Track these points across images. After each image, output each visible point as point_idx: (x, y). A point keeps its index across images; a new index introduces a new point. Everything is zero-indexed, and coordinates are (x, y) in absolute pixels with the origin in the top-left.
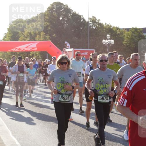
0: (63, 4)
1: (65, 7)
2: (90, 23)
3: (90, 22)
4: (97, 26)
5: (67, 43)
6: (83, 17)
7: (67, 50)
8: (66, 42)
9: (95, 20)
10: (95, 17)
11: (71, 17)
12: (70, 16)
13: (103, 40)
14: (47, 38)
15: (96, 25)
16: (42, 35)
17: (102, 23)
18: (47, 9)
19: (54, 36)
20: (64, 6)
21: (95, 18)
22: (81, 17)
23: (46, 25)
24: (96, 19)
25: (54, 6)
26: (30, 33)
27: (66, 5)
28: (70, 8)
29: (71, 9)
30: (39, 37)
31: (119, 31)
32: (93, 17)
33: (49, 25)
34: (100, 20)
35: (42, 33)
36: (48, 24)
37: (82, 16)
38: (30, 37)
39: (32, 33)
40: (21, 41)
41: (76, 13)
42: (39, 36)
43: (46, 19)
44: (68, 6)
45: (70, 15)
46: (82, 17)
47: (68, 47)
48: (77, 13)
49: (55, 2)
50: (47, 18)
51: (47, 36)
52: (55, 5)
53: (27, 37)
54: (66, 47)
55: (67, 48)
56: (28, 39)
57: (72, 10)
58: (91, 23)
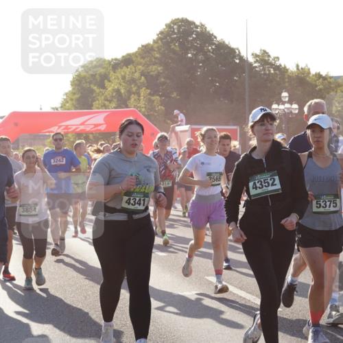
0: (193, 23)
1: (198, 30)
2: (254, 65)
3: (255, 62)
4: (272, 72)
5: (178, 114)
6: (239, 52)
7: (178, 129)
8: (176, 112)
9: (267, 58)
10: (267, 51)
11: (212, 53)
12: (211, 51)
13: (272, 104)
14: (156, 102)
15: (269, 71)
16: (142, 94)
17: (283, 66)
18: (158, 35)
19: (173, 96)
20: (197, 27)
21: (267, 53)
22: (235, 52)
23: (156, 72)
24: (269, 56)
25: (174, 29)
26: (118, 91)
27: (202, 25)
28: (211, 33)
29: (212, 35)
30: (135, 100)
31: (322, 83)
32: (261, 50)
33: (161, 71)
34: (278, 58)
35: (143, 92)
36: (159, 69)
37: (238, 49)
38: (118, 100)
39: (123, 91)
40: (98, 108)
41: (224, 42)
42: (136, 97)
43: (156, 58)
44: (206, 28)
45: (212, 48)
46: (237, 51)
47: (182, 121)
48: (227, 43)
49: (176, 20)
50: (157, 55)
51: (153, 98)
52: (175, 27)
53: (110, 101)
54: (177, 122)
55: (179, 125)
56: (113, 105)
57: (215, 37)
58: (256, 65)
